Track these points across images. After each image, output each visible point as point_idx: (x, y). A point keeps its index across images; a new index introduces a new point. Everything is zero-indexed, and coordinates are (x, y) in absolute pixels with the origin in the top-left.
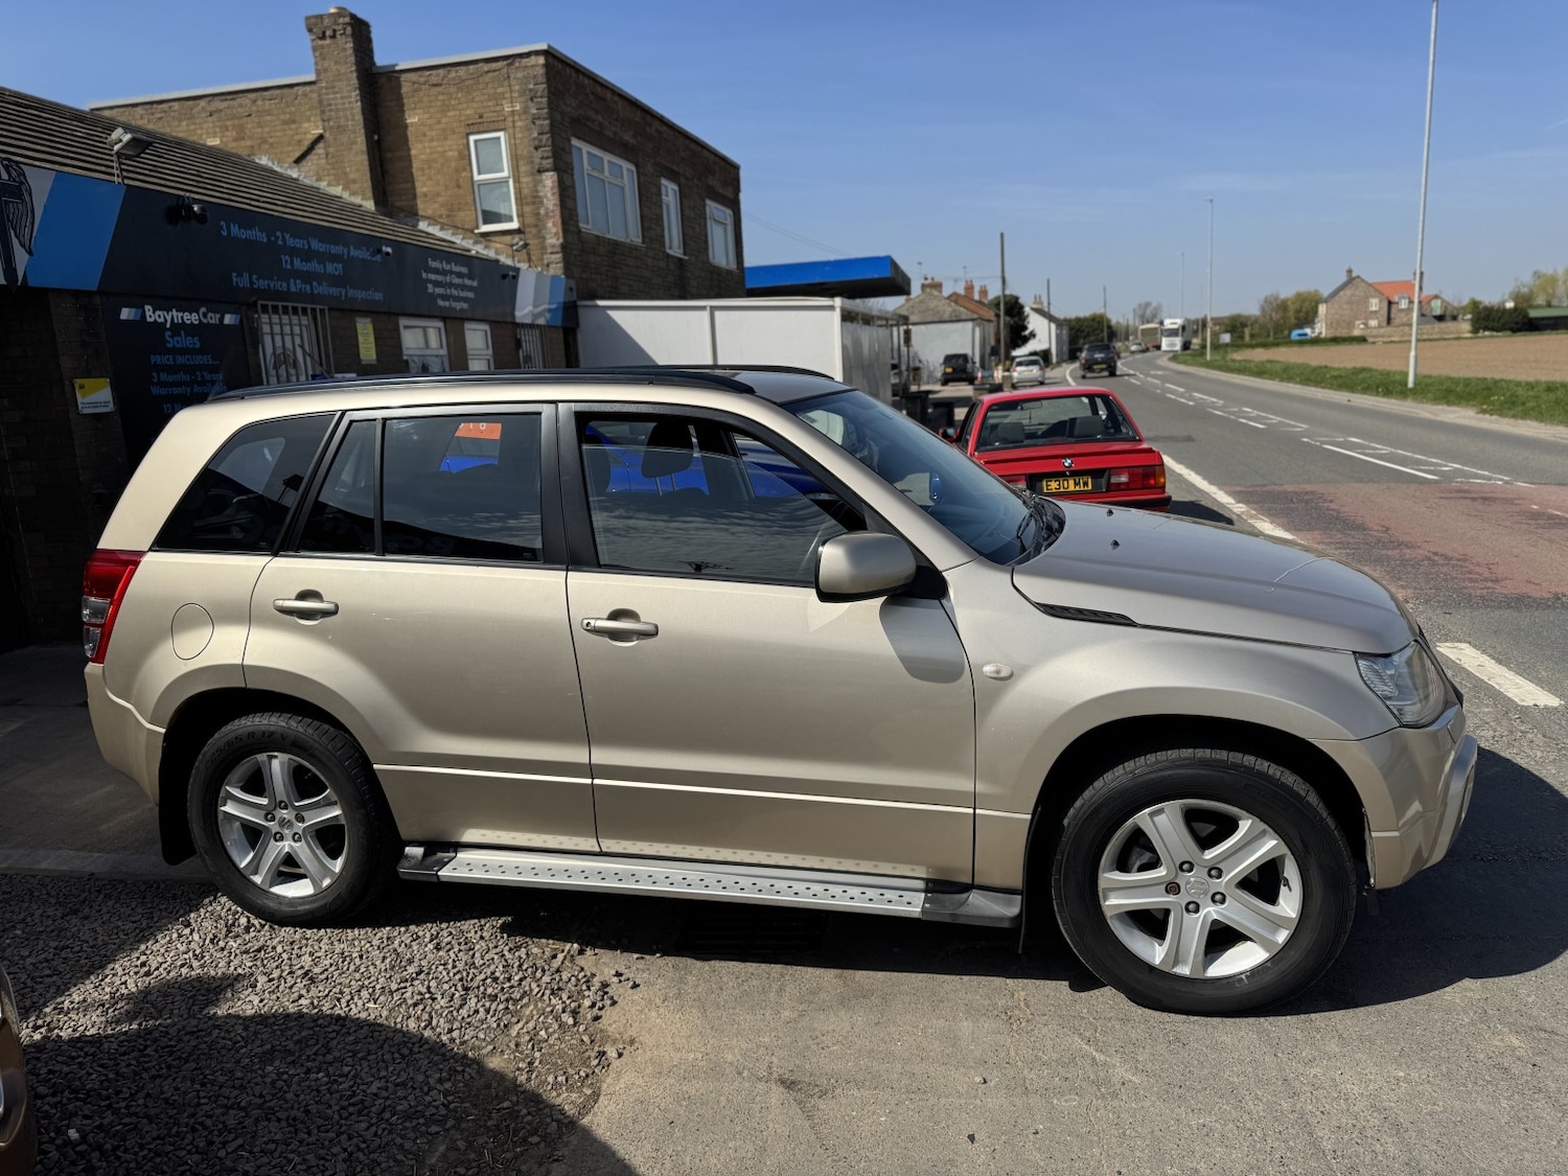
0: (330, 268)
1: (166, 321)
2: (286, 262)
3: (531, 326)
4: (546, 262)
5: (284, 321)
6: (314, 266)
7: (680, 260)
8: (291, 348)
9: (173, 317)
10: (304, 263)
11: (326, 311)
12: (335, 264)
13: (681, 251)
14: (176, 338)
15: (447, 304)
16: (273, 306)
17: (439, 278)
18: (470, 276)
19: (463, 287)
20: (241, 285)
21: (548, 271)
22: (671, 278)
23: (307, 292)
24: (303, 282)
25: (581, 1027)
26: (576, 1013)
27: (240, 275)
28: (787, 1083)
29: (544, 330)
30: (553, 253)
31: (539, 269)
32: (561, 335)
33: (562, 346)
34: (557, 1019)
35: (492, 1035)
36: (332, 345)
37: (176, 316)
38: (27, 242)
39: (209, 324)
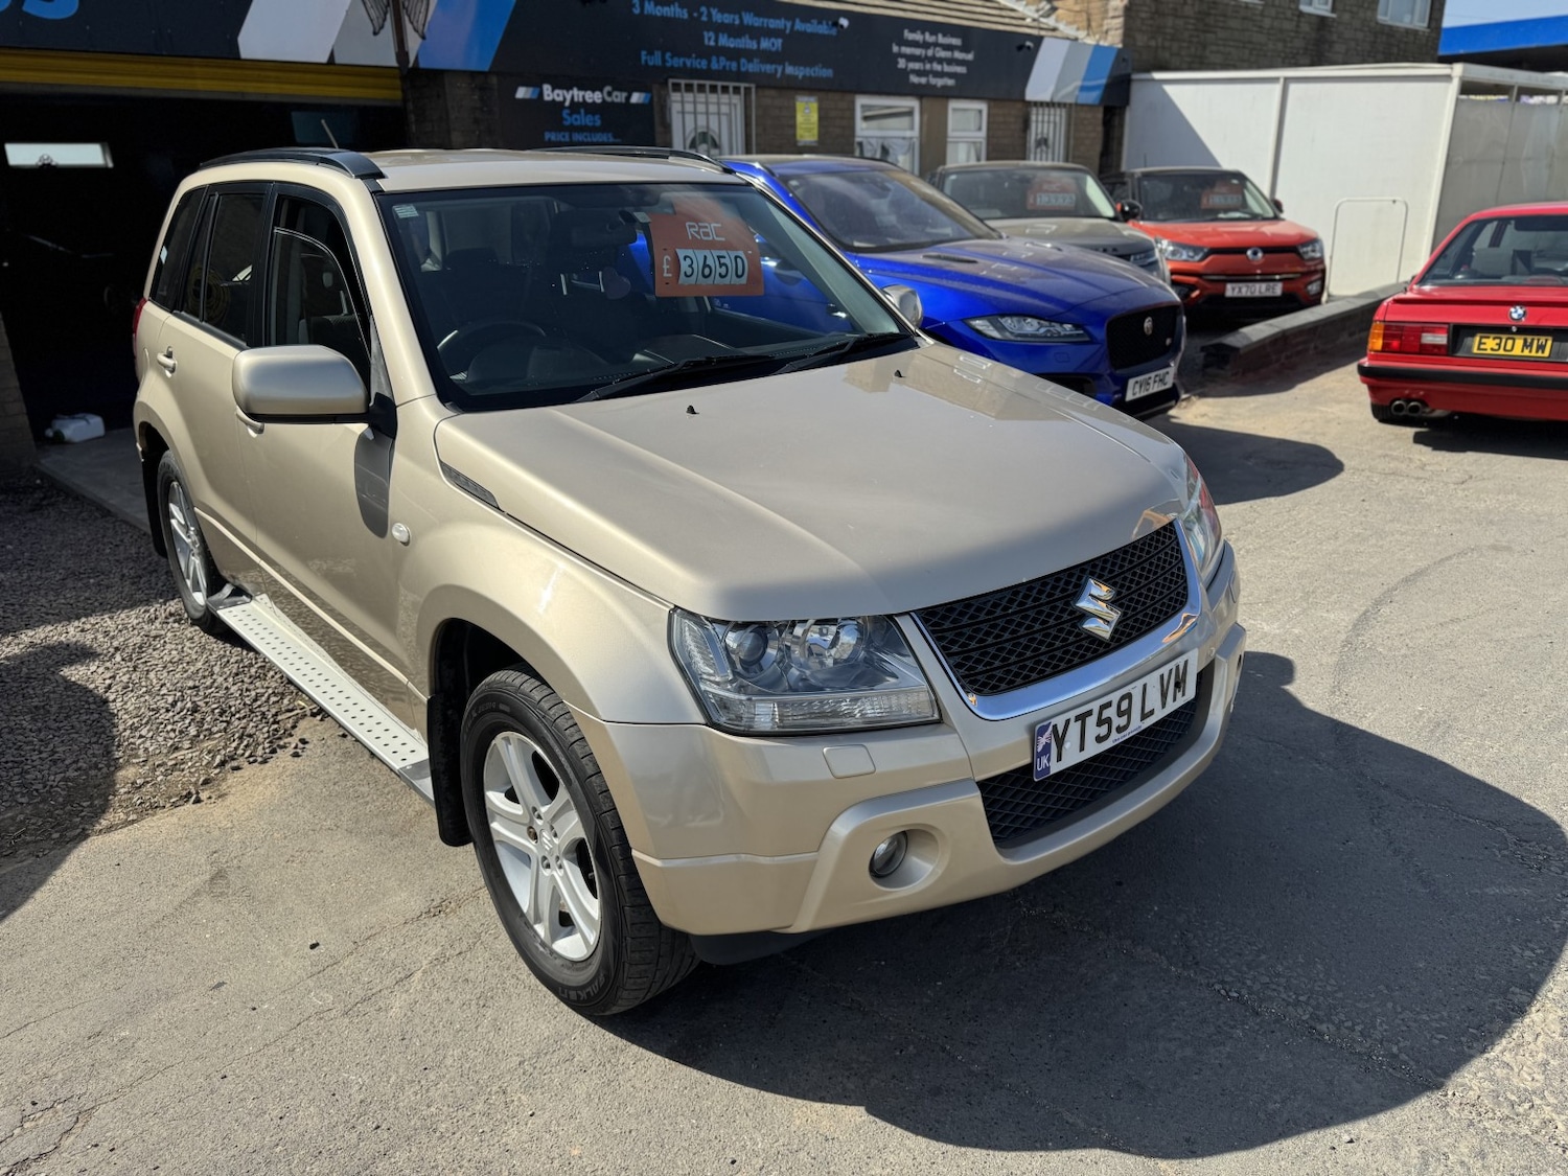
0: (765, 44)
1: (565, 99)
2: (709, 39)
3: (1050, 105)
4: (1105, 28)
5: (698, 100)
6: (746, 43)
7: (1322, 19)
8: (717, 130)
9: (573, 97)
10: (732, 39)
11: (753, 90)
12: (773, 40)
13: (1329, 7)
14: (575, 116)
15: (923, 80)
16: (686, 85)
17: (918, 51)
18: (964, 49)
19: (950, 61)
20: (651, 63)
21: (1106, 39)
22: (1299, 43)
23: (731, 70)
24: (728, 59)
25: (217, 771)
26: (233, 759)
27: (651, 53)
28: (220, 875)
29: (1072, 109)
30: (1113, 17)
31: (1097, 37)
32: (1100, 115)
33: (1100, 129)
34: (213, 757)
35: (158, 751)
36: (757, 125)
37: (577, 94)
38: (420, 28)
39: (613, 103)
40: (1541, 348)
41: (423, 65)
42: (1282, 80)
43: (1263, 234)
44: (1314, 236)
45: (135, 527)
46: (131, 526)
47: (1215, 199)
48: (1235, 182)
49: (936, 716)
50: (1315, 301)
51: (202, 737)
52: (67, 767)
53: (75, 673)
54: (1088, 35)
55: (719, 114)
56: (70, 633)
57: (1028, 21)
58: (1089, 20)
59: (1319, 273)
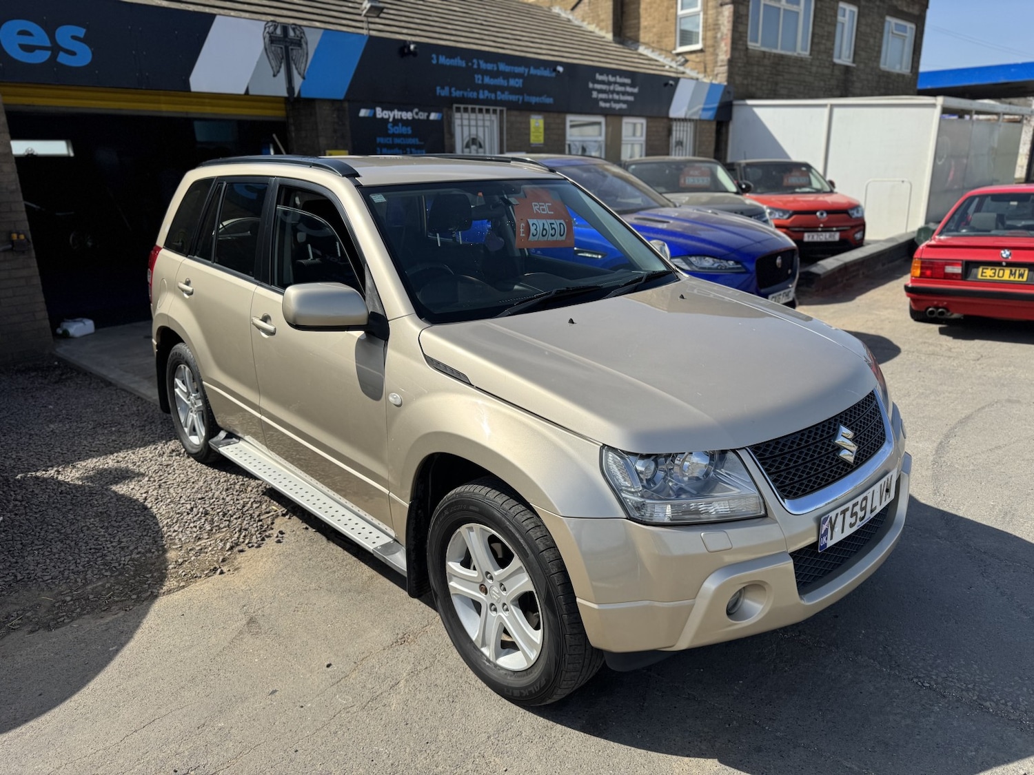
0: (513, 82)
1: (389, 117)
2: (478, 79)
3: (684, 120)
4: (716, 72)
5: (471, 117)
6: (500, 81)
7: (847, 68)
8: (482, 137)
9: (394, 116)
10: (492, 79)
11: (505, 111)
12: (517, 80)
13: (851, 59)
14: (396, 128)
15: (607, 105)
16: (464, 108)
17: (604, 87)
18: (632, 85)
19: (624, 93)
20: (443, 94)
21: (716, 79)
22: (834, 82)
23: (491, 99)
24: (490, 92)
25: (229, 553)
26: (237, 545)
27: (443, 88)
28: (251, 621)
29: (697, 123)
30: (721, 66)
31: (711, 78)
32: (714, 126)
33: (714, 135)
34: (225, 544)
35: (188, 541)
36: (507, 133)
37: (397, 114)
38: (302, 72)
39: (419, 119)
40: (1021, 275)
41: (303, 95)
42: (829, 106)
43: (826, 202)
44: (857, 203)
45: (131, 393)
46: (128, 392)
47: (792, 180)
48: (804, 169)
49: (763, 512)
50: (860, 244)
51: (214, 531)
52: (132, 551)
53: (121, 489)
54: (705, 76)
55: (484, 126)
56: (110, 462)
57: (667, 67)
58: (705, 68)
59: (861, 225)
